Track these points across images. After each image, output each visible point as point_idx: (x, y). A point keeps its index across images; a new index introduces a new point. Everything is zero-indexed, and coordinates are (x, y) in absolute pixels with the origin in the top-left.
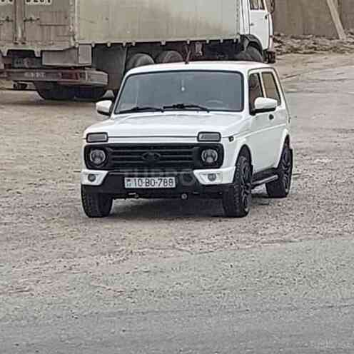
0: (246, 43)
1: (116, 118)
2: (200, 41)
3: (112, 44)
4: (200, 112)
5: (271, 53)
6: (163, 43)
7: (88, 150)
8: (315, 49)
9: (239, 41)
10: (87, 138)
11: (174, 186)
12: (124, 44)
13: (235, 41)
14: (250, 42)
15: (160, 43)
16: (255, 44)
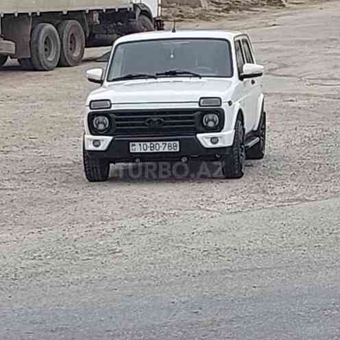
0: (138, 11)
1: (109, 86)
2: (98, 10)
3: (19, 14)
4: (192, 78)
5: (160, 21)
6: (65, 13)
7: (91, 117)
8: (182, 17)
9: (132, 10)
10: (90, 105)
11: (178, 150)
12: (30, 14)
13: (129, 10)
14: (142, 11)
15: (62, 12)
16: (146, 13)
